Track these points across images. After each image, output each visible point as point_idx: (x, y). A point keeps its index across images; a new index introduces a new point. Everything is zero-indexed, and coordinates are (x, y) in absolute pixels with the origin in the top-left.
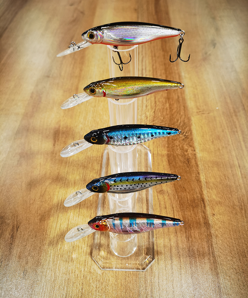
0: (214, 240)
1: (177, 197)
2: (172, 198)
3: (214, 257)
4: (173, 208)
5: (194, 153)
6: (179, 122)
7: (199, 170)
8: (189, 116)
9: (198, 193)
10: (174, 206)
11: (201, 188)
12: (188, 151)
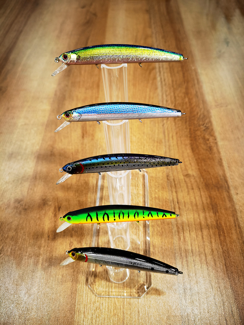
0: (239, 214)
1: (202, 180)
2: (198, 180)
3: (240, 228)
4: (199, 189)
5: (215, 141)
6: (199, 114)
8: (208, 109)
9: (221, 175)
10: (200, 187)
11: (224, 171)
12: (210, 140)
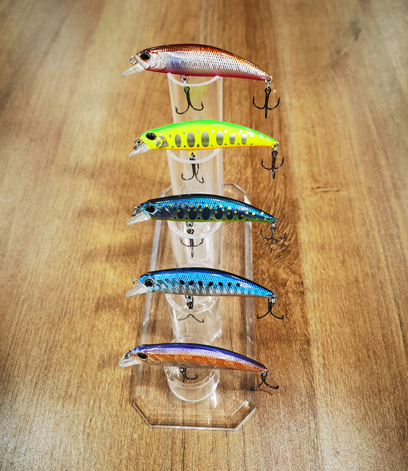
5: (302, 289)
7: (309, 334)
8: (294, 197)
9: (304, 393)
